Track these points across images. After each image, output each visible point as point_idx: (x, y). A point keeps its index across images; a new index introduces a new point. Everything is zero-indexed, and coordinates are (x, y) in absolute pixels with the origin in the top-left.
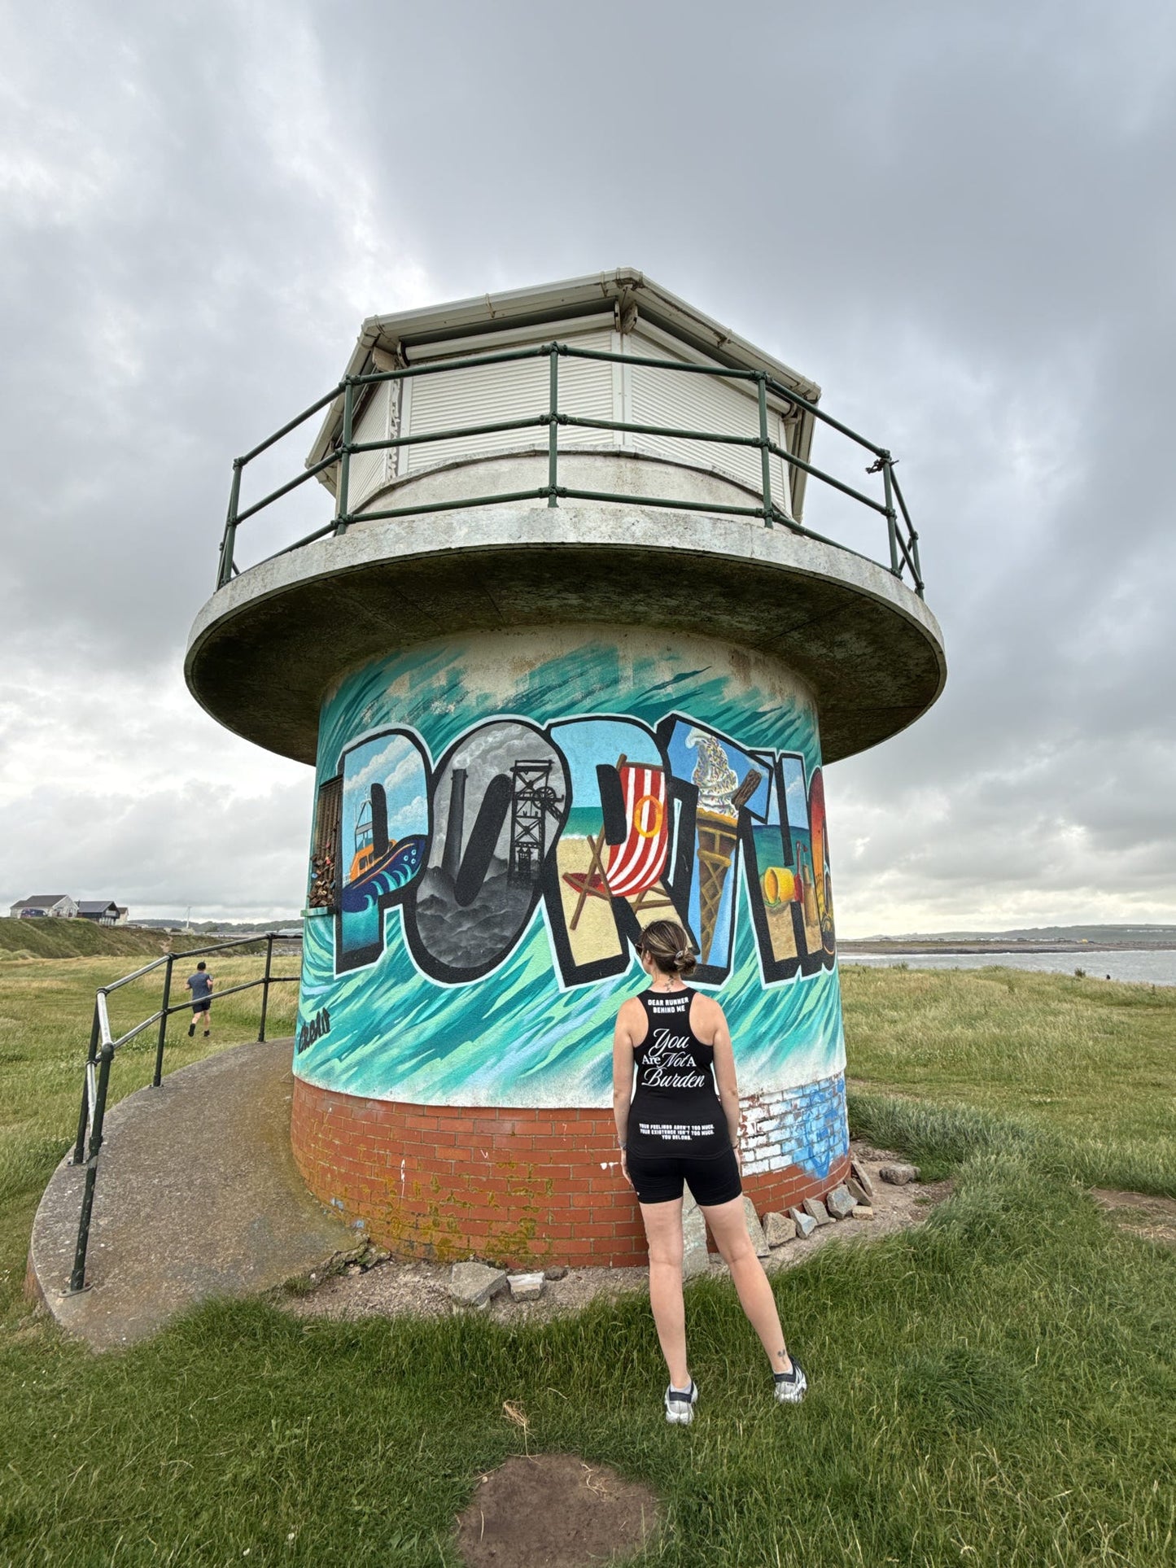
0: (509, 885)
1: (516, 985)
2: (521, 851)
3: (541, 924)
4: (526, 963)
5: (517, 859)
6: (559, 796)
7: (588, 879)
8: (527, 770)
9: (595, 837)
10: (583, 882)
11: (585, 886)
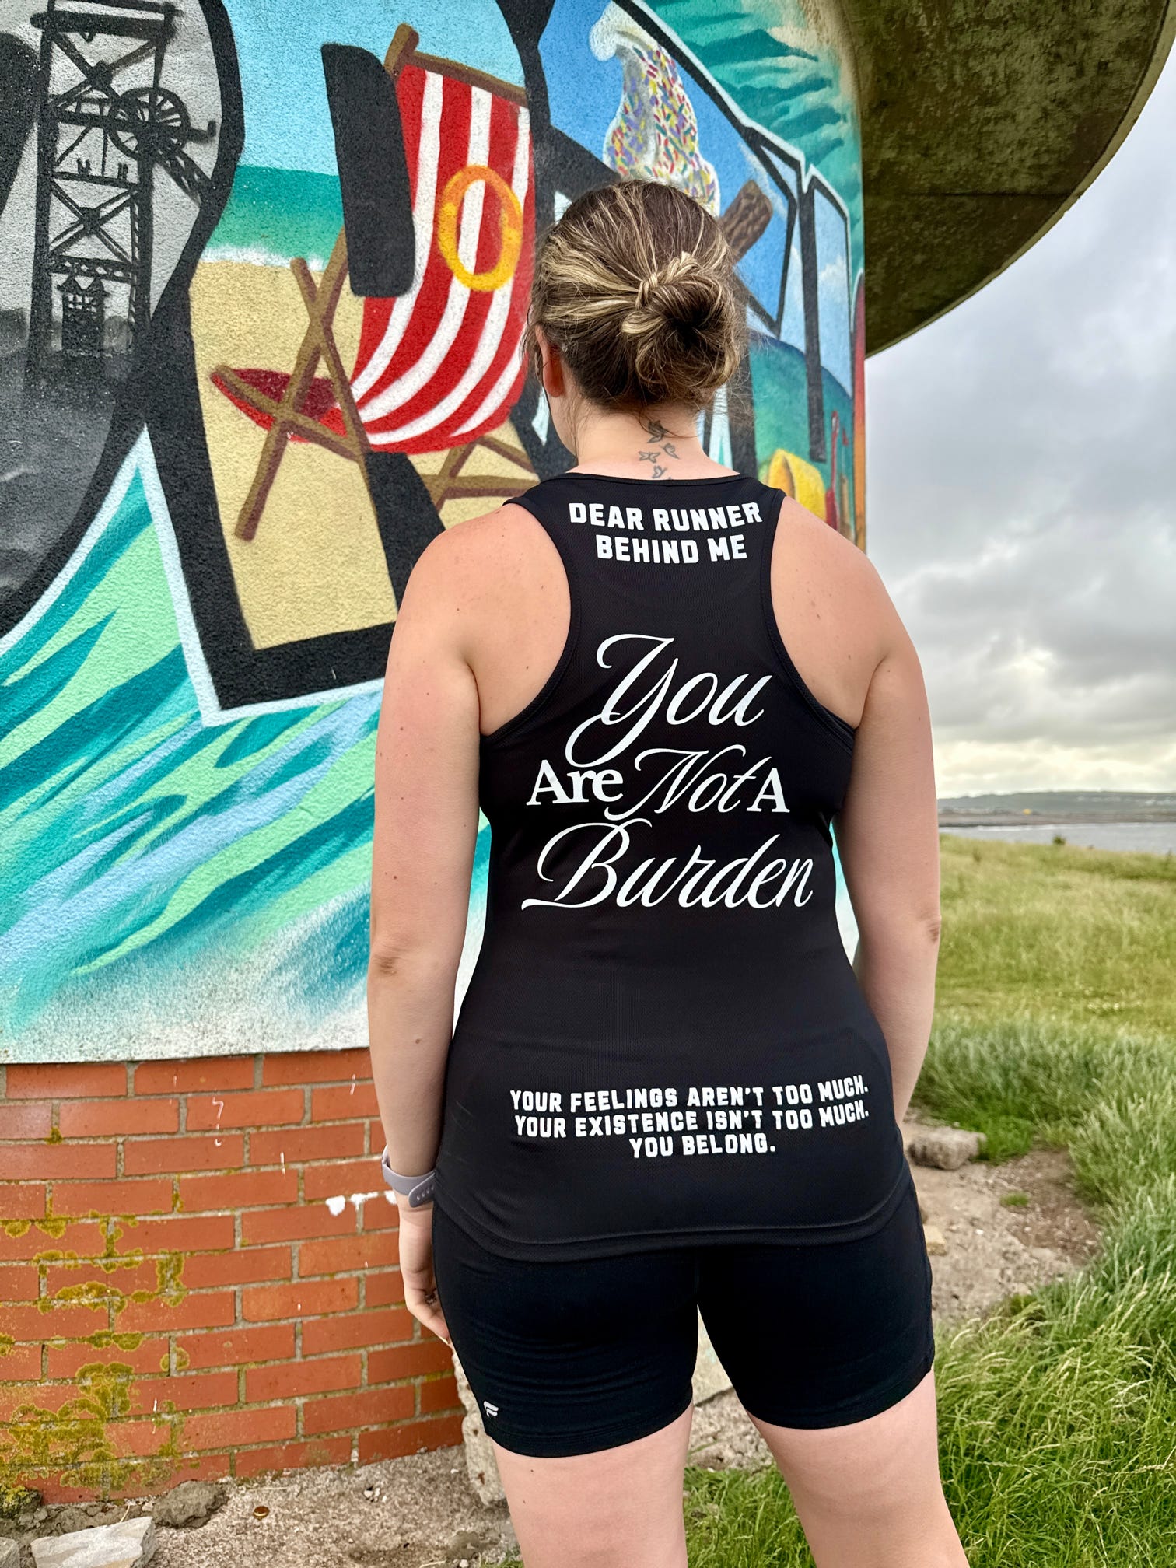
0: (30, 391)
1: (58, 701)
2: (70, 287)
3: (137, 520)
4: (90, 637)
5: (57, 312)
6: (200, 123)
7: (292, 392)
8: (91, 26)
9: (316, 266)
10: (277, 397)
11: (285, 412)
